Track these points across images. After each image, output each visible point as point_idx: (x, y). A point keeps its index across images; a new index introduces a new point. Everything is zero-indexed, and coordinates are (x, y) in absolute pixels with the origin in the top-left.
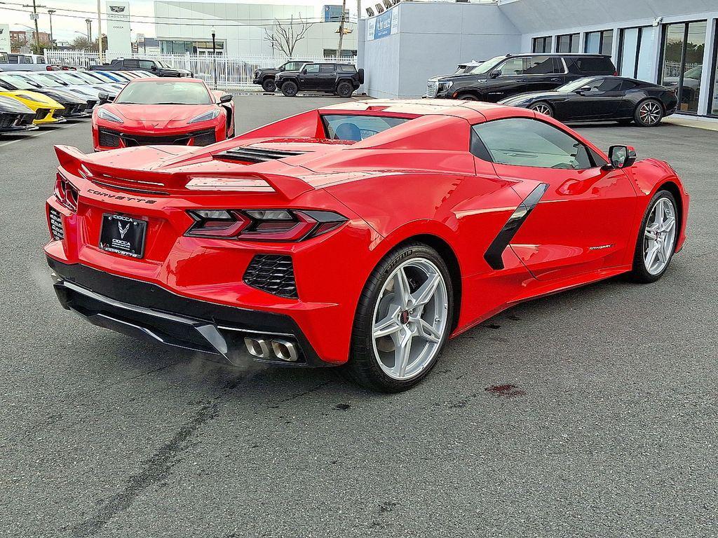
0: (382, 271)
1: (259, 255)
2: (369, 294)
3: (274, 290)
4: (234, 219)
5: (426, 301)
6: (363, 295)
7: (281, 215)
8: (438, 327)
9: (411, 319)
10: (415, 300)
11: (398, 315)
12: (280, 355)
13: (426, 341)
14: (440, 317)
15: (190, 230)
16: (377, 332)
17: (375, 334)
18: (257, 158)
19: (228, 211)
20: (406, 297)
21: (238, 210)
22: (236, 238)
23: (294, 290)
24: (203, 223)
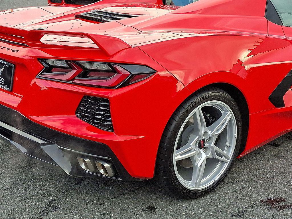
0: (183, 111)
1: (86, 97)
2: (172, 128)
3: (97, 123)
4: (70, 68)
5: (219, 132)
6: (167, 129)
7: (105, 67)
8: (228, 151)
9: (206, 145)
10: (210, 132)
11: (196, 142)
12: (102, 171)
13: (218, 161)
14: (231, 143)
15: (41, 74)
16: (177, 156)
17: (176, 158)
18: (103, 19)
19: (66, 61)
20: (203, 129)
21: (74, 61)
22: (71, 82)
23: (111, 125)
24: (50, 69)
